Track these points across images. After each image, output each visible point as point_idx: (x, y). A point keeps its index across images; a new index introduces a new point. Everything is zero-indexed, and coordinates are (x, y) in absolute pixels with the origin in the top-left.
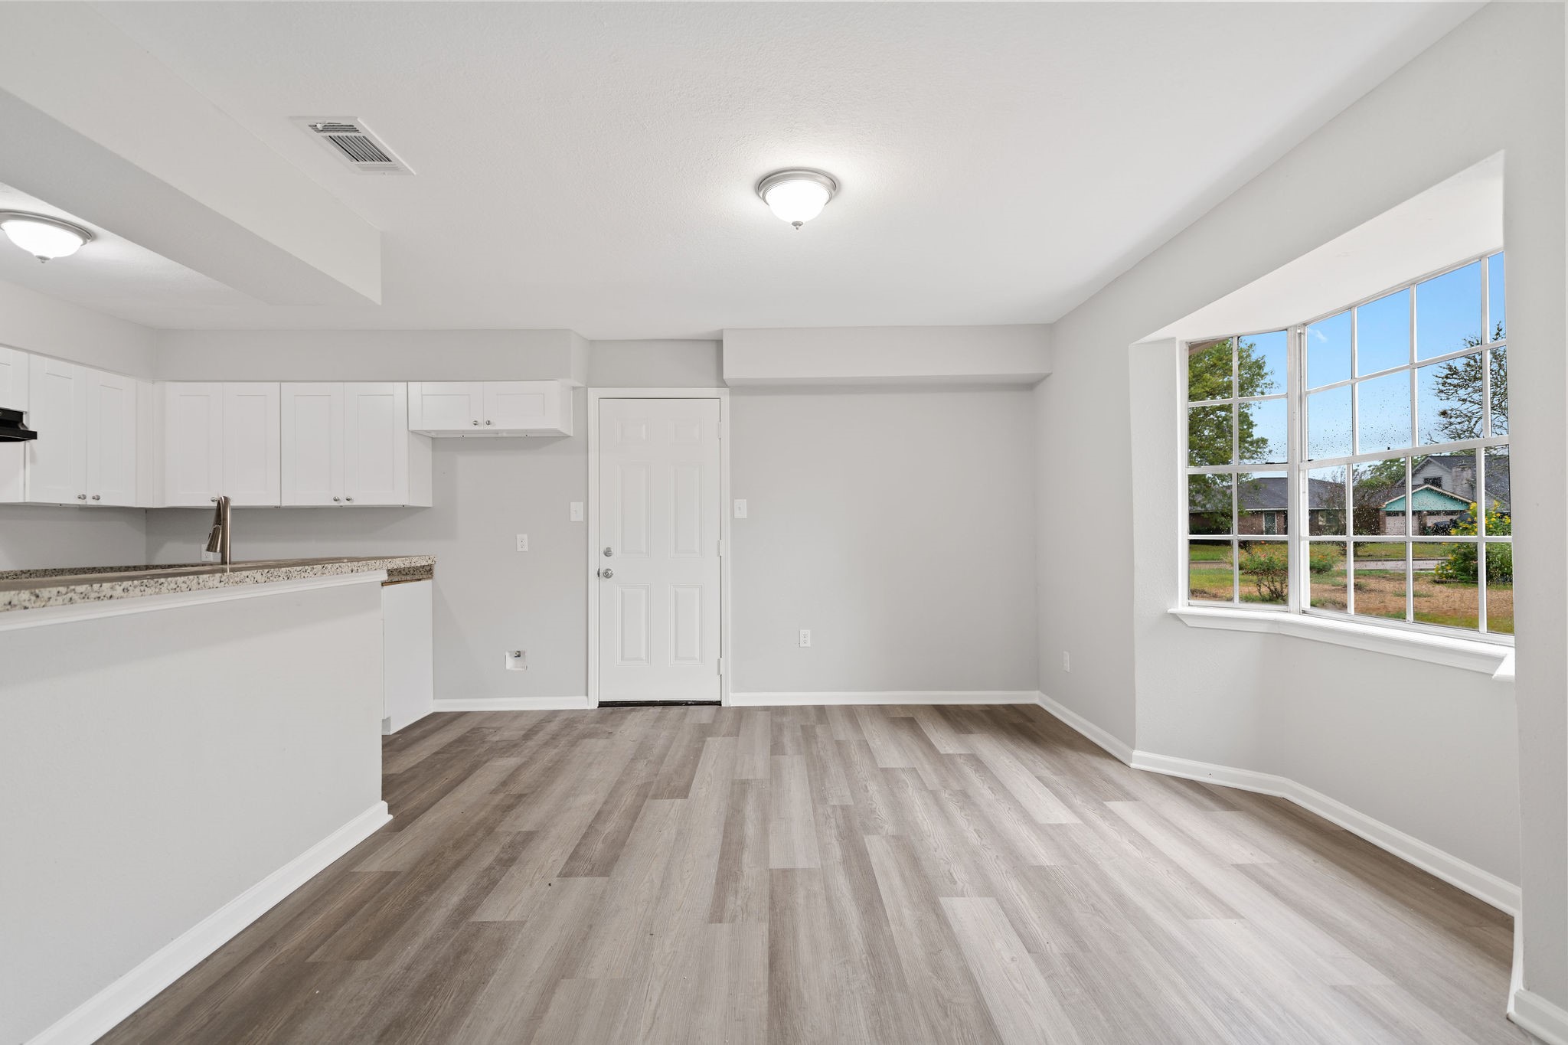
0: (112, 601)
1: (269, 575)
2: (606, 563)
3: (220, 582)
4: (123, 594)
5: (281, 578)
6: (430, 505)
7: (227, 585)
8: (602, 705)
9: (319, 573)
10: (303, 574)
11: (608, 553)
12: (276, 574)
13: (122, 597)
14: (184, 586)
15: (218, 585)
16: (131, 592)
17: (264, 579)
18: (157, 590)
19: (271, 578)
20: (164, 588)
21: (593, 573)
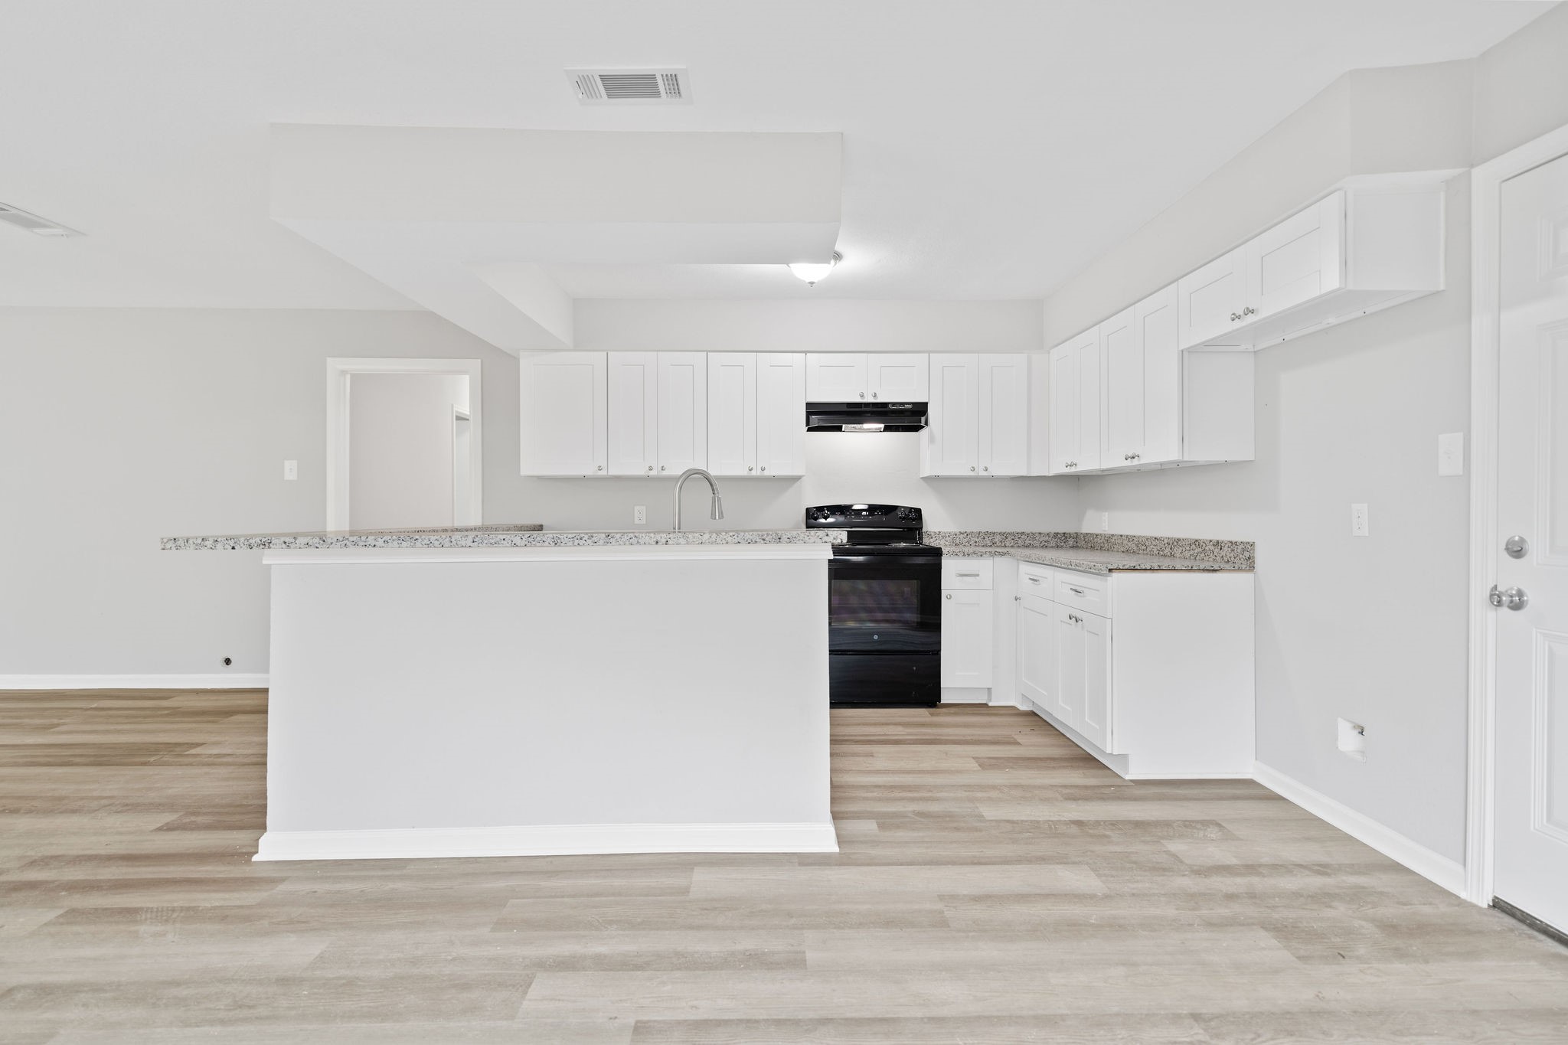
0: (375, 548)
1: (530, 539)
2: (1512, 576)
3: (473, 542)
4: (384, 545)
5: (547, 544)
6: (1252, 458)
7: (480, 545)
8: (1498, 905)
9: (602, 542)
10: (577, 542)
11: (1517, 551)
12: (539, 539)
13: (383, 547)
14: (437, 543)
15: (471, 544)
16: (390, 544)
17: (523, 543)
18: (412, 544)
19: (533, 543)
20: (418, 543)
21: (1479, 594)
